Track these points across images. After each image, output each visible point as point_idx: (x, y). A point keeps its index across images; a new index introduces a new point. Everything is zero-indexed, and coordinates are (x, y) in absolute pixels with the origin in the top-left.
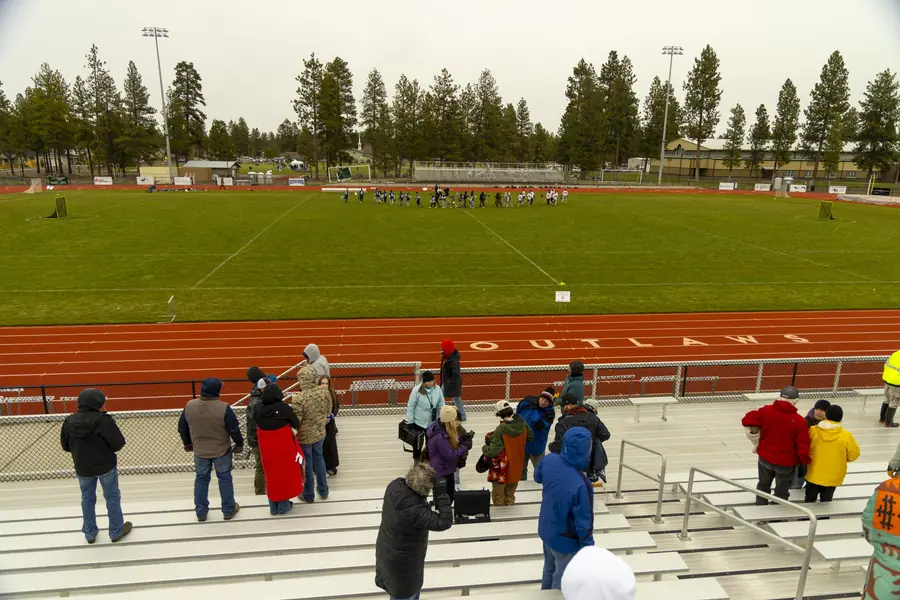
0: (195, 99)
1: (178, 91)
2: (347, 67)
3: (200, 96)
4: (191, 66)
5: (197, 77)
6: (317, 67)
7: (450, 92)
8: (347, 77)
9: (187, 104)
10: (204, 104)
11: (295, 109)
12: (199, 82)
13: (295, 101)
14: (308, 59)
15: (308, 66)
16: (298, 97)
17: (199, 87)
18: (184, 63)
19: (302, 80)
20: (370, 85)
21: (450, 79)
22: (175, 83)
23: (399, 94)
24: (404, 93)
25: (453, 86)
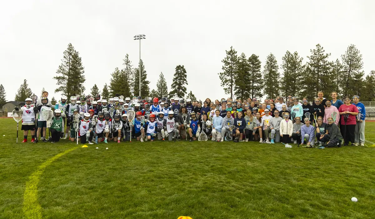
0: (183, 82)
1: (176, 78)
2: (258, 59)
3: (185, 80)
4: (183, 67)
5: (185, 72)
6: (234, 53)
7: (322, 58)
8: (258, 64)
9: (180, 84)
10: (187, 84)
11: (220, 78)
12: (185, 74)
13: (221, 74)
14: (229, 50)
15: (229, 54)
16: (223, 71)
17: (186, 76)
18: (180, 66)
19: (225, 62)
20: (268, 63)
21: (322, 50)
22: (175, 75)
23: (285, 63)
24: (288, 61)
25: (325, 55)
